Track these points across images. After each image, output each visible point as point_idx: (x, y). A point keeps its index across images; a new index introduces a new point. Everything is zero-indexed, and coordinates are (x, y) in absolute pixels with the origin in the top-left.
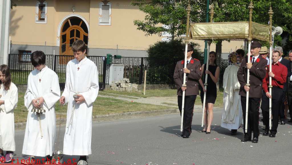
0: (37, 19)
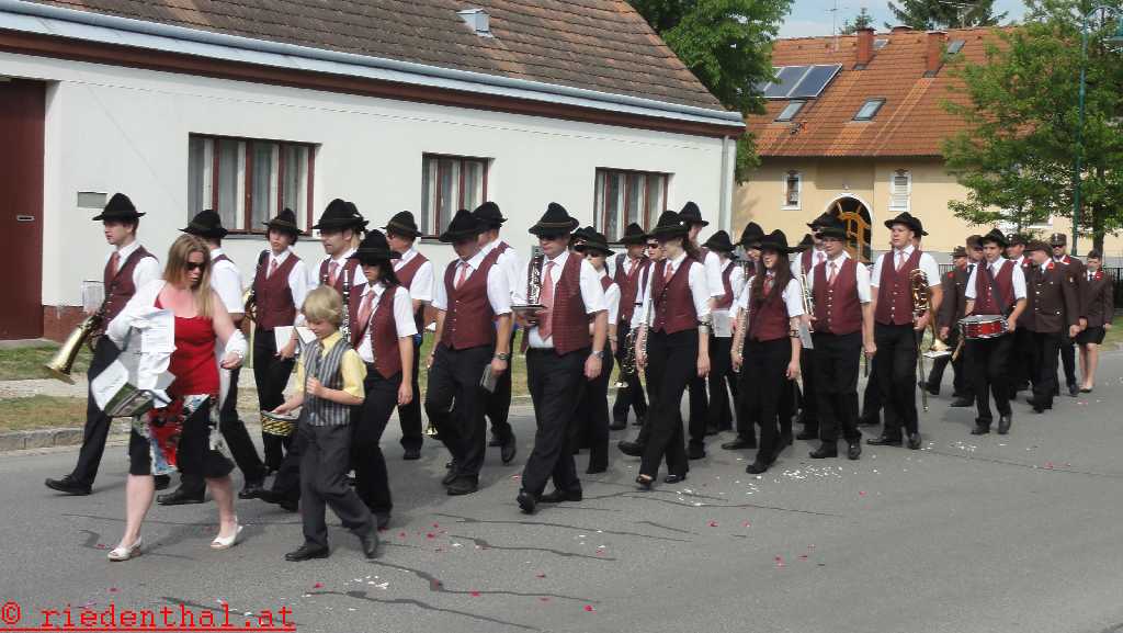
0: (785, 202)
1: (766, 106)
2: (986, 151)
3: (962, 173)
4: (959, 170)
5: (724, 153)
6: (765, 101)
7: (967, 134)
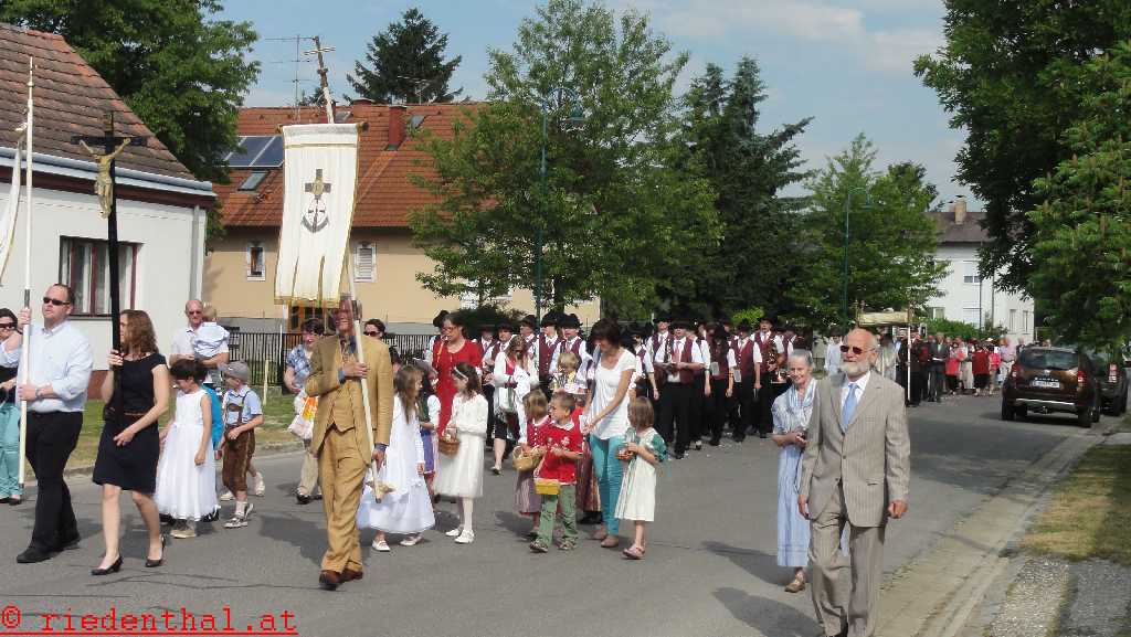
0: (249, 272)
1: (230, 175)
2: (453, 224)
3: (430, 245)
4: (426, 243)
5: (195, 223)
6: (230, 171)
7: (435, 207)
